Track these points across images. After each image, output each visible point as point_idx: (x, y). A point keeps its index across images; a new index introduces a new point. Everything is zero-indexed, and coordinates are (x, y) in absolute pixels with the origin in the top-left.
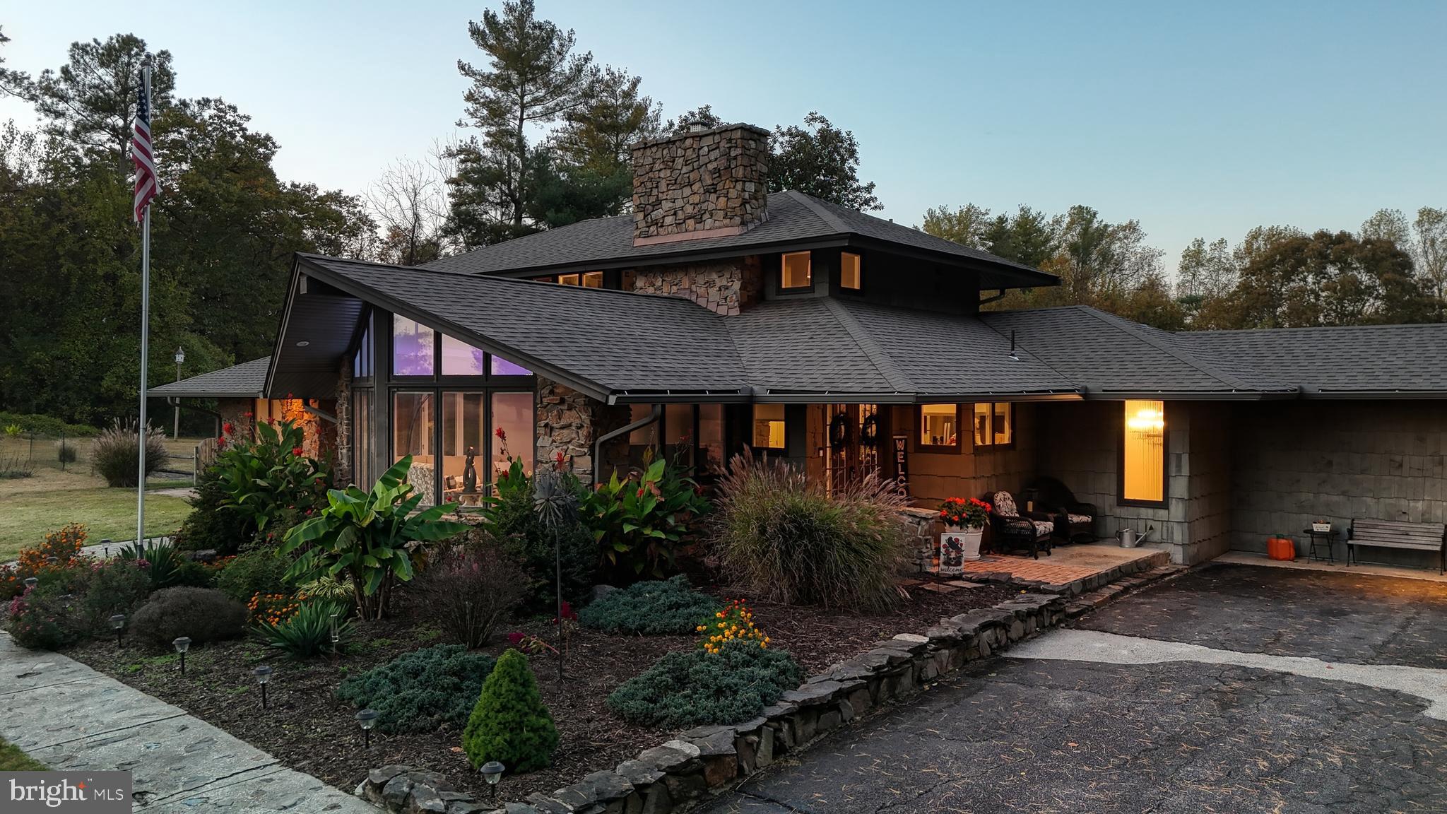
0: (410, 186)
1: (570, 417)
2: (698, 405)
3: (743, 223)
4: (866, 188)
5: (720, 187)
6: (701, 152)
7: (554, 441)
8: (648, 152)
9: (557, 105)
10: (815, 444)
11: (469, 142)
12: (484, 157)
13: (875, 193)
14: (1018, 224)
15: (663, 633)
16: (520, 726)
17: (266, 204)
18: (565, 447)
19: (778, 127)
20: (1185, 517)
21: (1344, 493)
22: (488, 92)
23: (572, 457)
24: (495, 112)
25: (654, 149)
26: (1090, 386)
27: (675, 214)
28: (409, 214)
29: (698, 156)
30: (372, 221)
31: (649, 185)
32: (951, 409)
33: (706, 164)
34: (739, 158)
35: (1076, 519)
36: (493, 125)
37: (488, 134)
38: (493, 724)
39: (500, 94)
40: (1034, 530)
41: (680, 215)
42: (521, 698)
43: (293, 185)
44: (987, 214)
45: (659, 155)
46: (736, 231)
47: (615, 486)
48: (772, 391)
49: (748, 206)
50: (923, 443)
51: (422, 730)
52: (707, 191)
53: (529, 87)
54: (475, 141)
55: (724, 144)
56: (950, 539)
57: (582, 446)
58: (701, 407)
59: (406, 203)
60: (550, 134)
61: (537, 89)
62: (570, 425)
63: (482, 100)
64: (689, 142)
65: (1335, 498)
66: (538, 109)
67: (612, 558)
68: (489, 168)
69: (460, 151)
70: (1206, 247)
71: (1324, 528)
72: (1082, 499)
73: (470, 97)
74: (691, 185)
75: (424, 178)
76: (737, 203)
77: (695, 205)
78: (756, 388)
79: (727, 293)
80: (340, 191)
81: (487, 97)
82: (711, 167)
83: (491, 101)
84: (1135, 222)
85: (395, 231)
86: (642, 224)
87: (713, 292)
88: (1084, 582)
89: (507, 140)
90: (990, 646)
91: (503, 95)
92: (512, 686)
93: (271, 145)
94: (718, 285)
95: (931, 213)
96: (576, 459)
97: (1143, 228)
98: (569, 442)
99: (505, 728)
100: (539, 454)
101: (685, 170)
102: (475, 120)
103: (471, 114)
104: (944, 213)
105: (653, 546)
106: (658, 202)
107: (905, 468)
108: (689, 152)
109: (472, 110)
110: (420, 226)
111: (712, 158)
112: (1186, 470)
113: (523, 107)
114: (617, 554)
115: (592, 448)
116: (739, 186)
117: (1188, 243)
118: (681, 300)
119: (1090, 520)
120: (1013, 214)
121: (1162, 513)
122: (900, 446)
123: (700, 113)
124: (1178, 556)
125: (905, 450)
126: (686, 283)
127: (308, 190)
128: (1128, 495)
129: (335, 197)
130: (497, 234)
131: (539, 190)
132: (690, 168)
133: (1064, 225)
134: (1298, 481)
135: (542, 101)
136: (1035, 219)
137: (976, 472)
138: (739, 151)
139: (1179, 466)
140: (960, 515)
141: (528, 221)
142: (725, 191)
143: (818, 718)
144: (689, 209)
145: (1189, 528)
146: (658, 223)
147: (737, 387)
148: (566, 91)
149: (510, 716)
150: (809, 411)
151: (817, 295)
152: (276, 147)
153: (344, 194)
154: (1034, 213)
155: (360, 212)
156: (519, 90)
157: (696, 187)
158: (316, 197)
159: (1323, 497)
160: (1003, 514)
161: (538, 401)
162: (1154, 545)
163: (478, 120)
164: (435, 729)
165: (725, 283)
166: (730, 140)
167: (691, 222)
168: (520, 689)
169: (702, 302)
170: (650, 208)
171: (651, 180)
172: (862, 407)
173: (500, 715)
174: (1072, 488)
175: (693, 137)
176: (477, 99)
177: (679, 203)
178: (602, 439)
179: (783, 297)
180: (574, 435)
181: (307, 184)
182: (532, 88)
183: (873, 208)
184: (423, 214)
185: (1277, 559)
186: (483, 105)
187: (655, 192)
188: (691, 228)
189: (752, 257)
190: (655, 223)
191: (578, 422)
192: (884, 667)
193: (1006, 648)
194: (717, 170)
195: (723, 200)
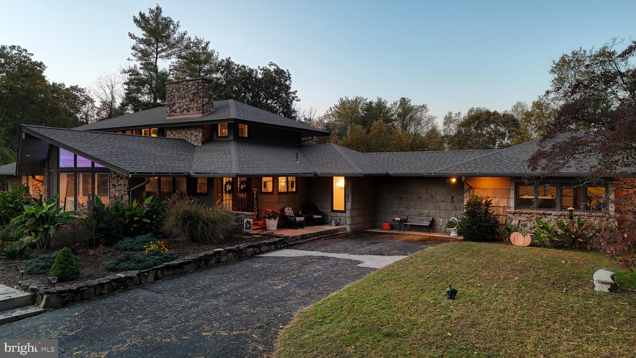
0: (110, 84)
1: (121, 182)
2: (175, 178)
3: (203, 113)
4: (293, 93)
5: (195, 99)
6: (189, 87)
7: (116, 190)
8: (171, 85)
9: (172, 52)
10: (217, 191)
11: (133, 67)
12: (140, 74)
13: (297, 94)
14: (377, 105)
15: (138, 250)
16: (66, 268)
17: (41, 92)
18: (120, 192)
19: (259, 67)
20: (350, 216)
21: (406, 207)
22: (142, 46)
23: (122, 195)
24: (145, 54)
25: (173, 84)
26: (317, 171)
27: (180, 108)
28: (110, 96)
29: (188, 88)
30: (92, 99)
31: (171, 97)
32: (271, 179)
33: (190, 91)
34: (201, 89)
35: (316, 217)
36: (143, 60)
37: (141, 64)
38: (57, 268)
39: (147, 47)
40: (295, 220)
41: (182, 109)
42: (66, 260)
43: (54, 83)
44: (367, 100)
45: (174, 87)
46: (200, 115)
47: (135, 204)
48: (196, 173)
49: (205, 107)
50: (263, 191)
51: (41, 274)
52: (190, 101)
53: (160, 44)
54: (136, 67)
55: (196, 84)
56: (247, 221)
57: (125, 192)
58: (176, 178)
59: (108, 91)
60: (171, 64)
61: (164, 45)
62: (121, 184)
63: (139, 50)
64: (184, 82)
65: (403, 209)
66: (164, 54)
67: (132, 229)
68: (142, 78)
69: (129, 71)
70: (453, 115)
71: (398, 219)
72: (321, 210)
73: (134, 48)
74: (185, 98)
75: (116, 81)
76: (200, 105)
77: (187, 105)
78: (190, 172)
79: (198, 137)
80: (77, 85)
81: (141, 48)
82: (192, 92)
83: (143, 50)
84: (425, 104)
85: (104, 103)
86: (169, 112)
87: (193, 137)
88: (302, 235)
89: (151, 67)
90: (251, 253)
91: (148, 48)
92: (64, 257)
93: (43, 66)
94: (195, 135)
95: (341, 100)
96: (123, 196)
97: (429, 107)
98: (121, 190)
99: (61, 269)
100: (111, 194)
101: (183, 92)
102: (135, 58)
103: (134, 55)
104: (347, 100)
105: (147, 225)
106: (174, 104)
107: (257, 199)
108: (185, 86)
109: (134, 54)
110: (115, 101)
111: (192, 89)
112: (350, 200)
113: (157, 53)
114: (134, 228)
115: (129, 192)
116: (201, 99)
117: (446, 114)
118: (181, 140)
119: (321, 217)
120: (375, 100)
121: (344, 214)
122: (255, 192)
123: (226, 60)
124: (348, 229)
125: (257, 194)
126: (184, 134)
127: (61, 85)
128: (335, 208)
129: (74, 88)
130: (147, 106)
131: (162, 89)
132: (185, 92)
133: (398, 105)
134: (393, 203)
135: (166, 50)
136: (383, 103)
137: (279, 201)
138: (201, 87)
139: (349, 199)
140: (268, 215)
141: (159, 101)
142: (196, 101)
143: (174, 270)
144: (185, 107)
145: (352, 219)
146: (174, 111)
147: (183, 172)
148: (177, 47)
149: (62, 265)
150: (214, 180)
151: (229, 139)
152: (45, 67)
153: (79, 87)
154: (383, 100)
155: (86, 95)
156: (155, 46)
157: (187, 99)
158: (64, 89)
159: (400, 209)
160: (287, 215)
161: (110, 176)
162: (342, 225)
163: (137, 58)
164: (46, 273)
165: (197, 134)
166: (198, 83)
167: (185, 111)
168: (67, 258)
169: (189, 140)
170: (172, 106)
171: (172, 95)
172: (224, 179)
173: (59, 265)
174: (318, 206)
175: (186, 81)
176: (137, 49)
177: (181, 104)
178: (132, 189)
179: (219, 139)
180: (123, 188)
181: (60, 83)
182: (161, 45)
183: (296, 101)
184: (116, 97)
185: (385, 230)
186: (140, 51)
187: (173, 100)
188: (185, 114)
189: (207, 125)
190: (173, 111)
191: (124, 183)
192: (202, 257)
193: (259, 254)
194: (194, 93)
195: (196, 104)
